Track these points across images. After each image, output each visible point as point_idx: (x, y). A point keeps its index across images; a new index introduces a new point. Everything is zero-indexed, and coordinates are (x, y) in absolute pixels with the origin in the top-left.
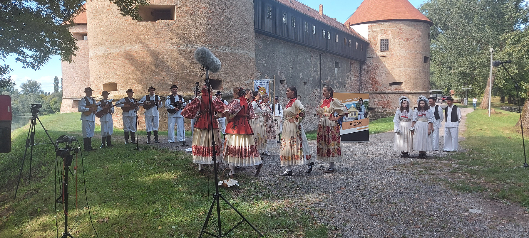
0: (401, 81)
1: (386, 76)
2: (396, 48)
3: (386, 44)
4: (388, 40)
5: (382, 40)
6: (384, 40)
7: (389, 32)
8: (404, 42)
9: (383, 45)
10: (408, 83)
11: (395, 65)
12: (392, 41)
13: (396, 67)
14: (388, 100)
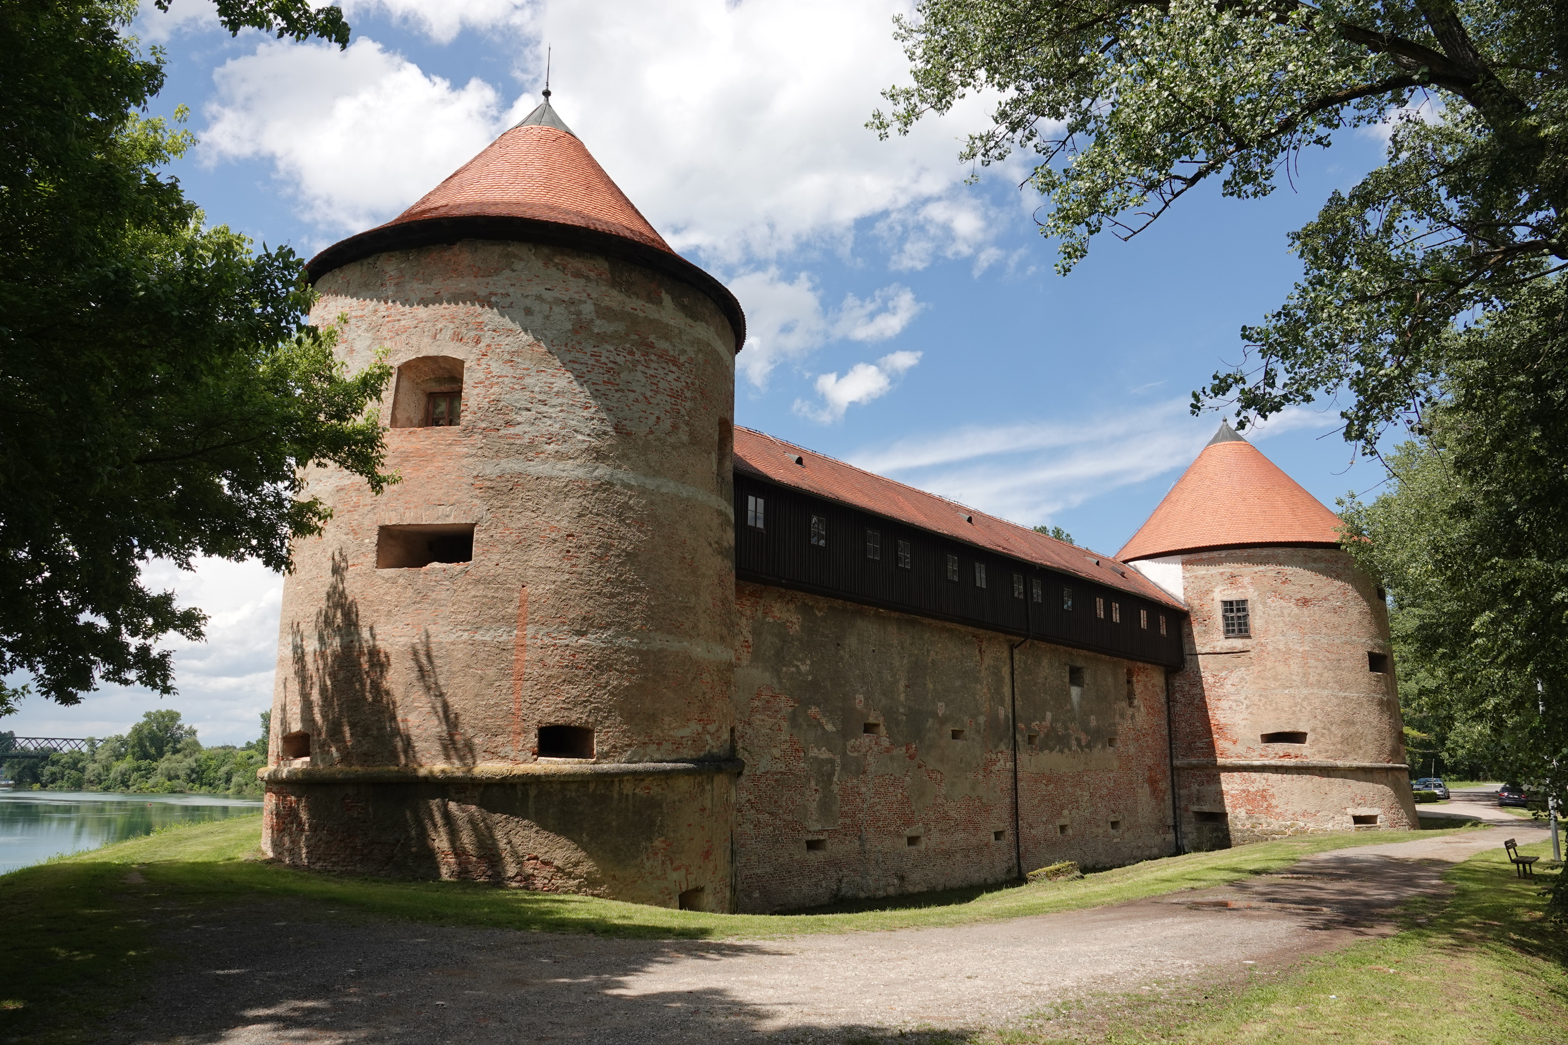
0: (1301, 730)
1: (1251, 713)
2: (1272, 628)
3: (1239, 614)
4: (1244, 602)
5: (1225, 603)
6: (1231, 603)
7: (1246, 580)
8: (1296, 610)
9: (1232, 618)
10: (1323, 735)
11: (1275, 679)
12: (1259, 608)
13: (1277, 684)
14: (1264, 790)
